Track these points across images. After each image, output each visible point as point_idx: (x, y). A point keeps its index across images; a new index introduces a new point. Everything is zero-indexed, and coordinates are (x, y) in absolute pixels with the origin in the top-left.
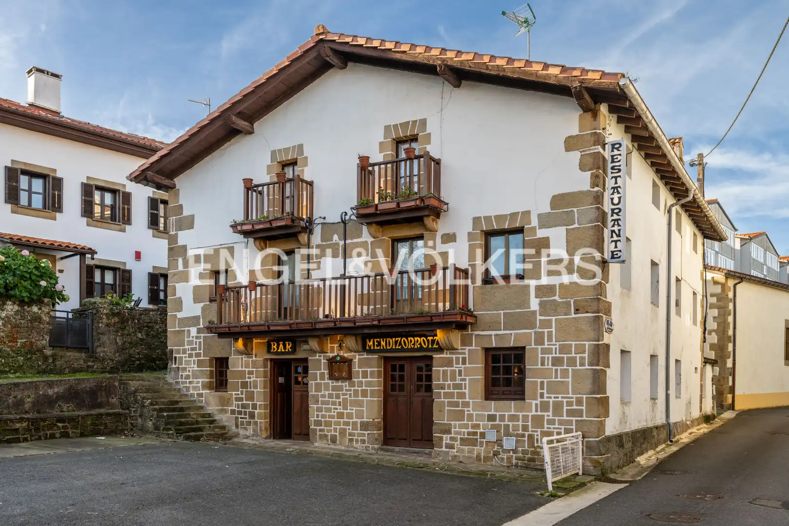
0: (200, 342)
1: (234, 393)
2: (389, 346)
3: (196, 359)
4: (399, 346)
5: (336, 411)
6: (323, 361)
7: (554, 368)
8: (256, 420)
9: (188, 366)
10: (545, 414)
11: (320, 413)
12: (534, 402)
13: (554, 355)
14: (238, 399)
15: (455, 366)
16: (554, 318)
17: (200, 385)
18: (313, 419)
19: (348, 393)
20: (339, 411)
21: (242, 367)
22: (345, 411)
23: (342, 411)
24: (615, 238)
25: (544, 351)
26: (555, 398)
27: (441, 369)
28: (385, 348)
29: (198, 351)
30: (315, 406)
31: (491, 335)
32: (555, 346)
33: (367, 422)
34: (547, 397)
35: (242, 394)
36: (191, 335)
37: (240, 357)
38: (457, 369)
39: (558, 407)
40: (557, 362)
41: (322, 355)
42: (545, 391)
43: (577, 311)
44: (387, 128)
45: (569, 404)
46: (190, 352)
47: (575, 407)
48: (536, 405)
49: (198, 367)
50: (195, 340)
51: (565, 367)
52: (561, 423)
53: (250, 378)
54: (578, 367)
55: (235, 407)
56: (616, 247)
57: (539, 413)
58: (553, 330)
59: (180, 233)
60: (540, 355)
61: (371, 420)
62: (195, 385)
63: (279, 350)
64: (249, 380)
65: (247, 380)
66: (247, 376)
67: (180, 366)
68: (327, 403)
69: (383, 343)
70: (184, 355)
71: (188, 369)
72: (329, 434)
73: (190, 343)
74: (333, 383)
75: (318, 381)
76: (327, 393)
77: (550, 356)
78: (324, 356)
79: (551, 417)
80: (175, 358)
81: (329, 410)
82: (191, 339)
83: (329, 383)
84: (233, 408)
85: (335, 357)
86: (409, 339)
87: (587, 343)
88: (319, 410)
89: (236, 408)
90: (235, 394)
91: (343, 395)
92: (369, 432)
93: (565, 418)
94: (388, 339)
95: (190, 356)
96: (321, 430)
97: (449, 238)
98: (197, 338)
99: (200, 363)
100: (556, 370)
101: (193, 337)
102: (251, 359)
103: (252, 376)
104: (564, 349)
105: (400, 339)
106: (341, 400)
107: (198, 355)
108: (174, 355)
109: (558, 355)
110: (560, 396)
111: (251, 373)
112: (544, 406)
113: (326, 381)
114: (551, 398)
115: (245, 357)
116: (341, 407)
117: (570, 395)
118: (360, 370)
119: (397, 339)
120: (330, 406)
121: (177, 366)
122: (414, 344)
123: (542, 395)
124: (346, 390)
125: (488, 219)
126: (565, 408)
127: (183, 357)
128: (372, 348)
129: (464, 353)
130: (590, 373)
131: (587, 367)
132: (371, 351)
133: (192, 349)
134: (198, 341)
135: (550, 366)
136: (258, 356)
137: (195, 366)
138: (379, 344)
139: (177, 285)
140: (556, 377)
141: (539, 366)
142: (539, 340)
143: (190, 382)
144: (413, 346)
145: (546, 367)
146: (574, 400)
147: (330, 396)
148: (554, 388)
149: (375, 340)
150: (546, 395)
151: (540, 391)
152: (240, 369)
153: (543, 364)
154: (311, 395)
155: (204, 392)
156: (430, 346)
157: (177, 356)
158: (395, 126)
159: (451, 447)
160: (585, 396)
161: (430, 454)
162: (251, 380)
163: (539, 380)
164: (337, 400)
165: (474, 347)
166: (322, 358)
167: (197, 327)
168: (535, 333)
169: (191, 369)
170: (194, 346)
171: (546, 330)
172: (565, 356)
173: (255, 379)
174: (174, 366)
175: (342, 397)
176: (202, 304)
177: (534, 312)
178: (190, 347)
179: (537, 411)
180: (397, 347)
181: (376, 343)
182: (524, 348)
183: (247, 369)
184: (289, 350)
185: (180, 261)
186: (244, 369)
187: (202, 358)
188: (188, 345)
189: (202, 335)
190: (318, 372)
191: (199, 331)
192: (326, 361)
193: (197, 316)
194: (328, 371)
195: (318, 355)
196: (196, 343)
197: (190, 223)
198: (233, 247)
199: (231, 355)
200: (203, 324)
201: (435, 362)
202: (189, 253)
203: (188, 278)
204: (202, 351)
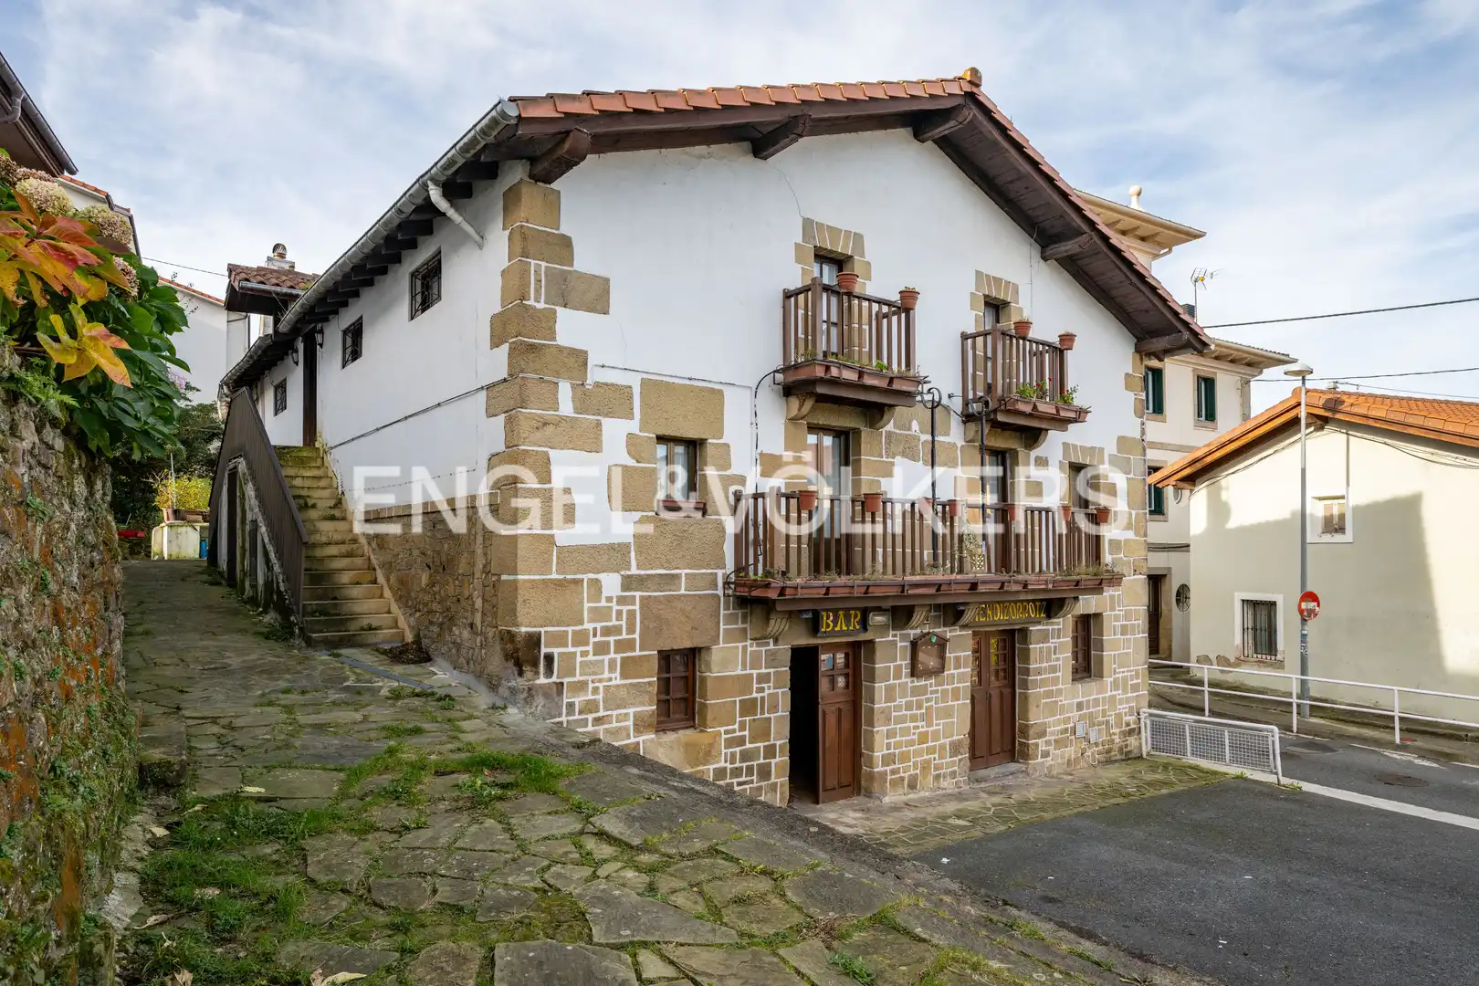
0: (631, 614)
1: (722, 729)
2: (996, 616)
3: (618, 656)
4: (1006, 616)
5: (917, 731)
6: (899, 644)
7: (1122, 637)
8: (773, 780)
9: (590, 678)
10: (1118, 692)
11: (892, 741)
12: (1110, 680)
13: (1121, 623)
14: (729, 743)
15: (1051, 641)
17: (630, 723)
18: (880, 754)
19: (933, 696)
20: (921, 730)
21: (744, 667)
22: (929, 729)
23: (925, 729)
25: (1116, 618)
26: (1123, 672)
27: (1038, 646)
28: (991, 619)
29: (624, 636)
30: (885, 728)
31: (1080, 600)
32: (1122, 613)
33: (959, 741)
34: (1118, 673)
35: (742, 728)
36: (605, 593)
37: (740, 645)
38: (1052, 646)
39: (1125, 681)
40: (1124, 630)
42: (1116, 666)
43: (1135, 572)
44: (978, 277)
45: (1131, 678)
46: (598, 639)
47: (1136, 681)
48: (1111, 683)
49: (624, 676)
50: (615, 608)
51: (1129, 636)
53: (761, 690)
54: (1136, 636)
55: (726, 762)
57: (1113, 693)
58: (1121, 593)
59: (560, 311)
60: (1113, 624)
61: (963, 737)
62: (615, 724)
63: (838, 629)
64: (759, 696)
65: (755, 695)
66: (755, 686)
67: (566, 680)
68: (902, 720)
69: (989, 612)
70: (579, 650)
71: (591, 686)
72: (906, 775)
73: (599, 614)
74: (912, 682)
75: (891, 681)
76: (903, 701)
78: (900, 635)
80: (549, 659)
81: (905, 731)
82: (603, 603)
83: (907, 683)
84: (722, 764)
86: (1017, 605)
88: (890, 734)
89: (728, 765)
90: (726, 732)
91: (927, 700)
92: (960, 757)
93: (1131, 694)
95: (601, 649)
96: (893, 772)
98: (621, 600)
99: (629, 667)
100: (1123, 640)
101: (609, 599)
102: (764, 649)
103: (765, 686)
104: (1128, 615)
105: (1008, 605)
106: (923, 711)
107: (623, 646)
108: (544, 650)
109: (1124, 622)
110: (1126, 670)
111: (761, 678)
112: (1116, 684)
113: (904, 680)
115: (751, 646)
116: (924, 723)
117: (1132, 668)
118: (952, 655)
120: (907, 724)
121: (554, 679)
122: (1022, 613)
123: (1115, 672)
124: (932, 693)
125: (1074, 447)
126: (1131, 683)
127: (575, 653)
128: (977, 619)
129: (1059, 624)
130: (1146, 640)
131: (1144, 635)
132: (973, 626)
133: (607, 631)
134: (625, 609)
135: (1119, 636)
136: (780, 642)
137: (613, 676)
138: (985, 613)
139: (553, 454)
140: (1123, 648)
141: (1113, 637)
143: (598, 721)
144: (1020, 616)
146: (1134, 673)
147: (909, 706)
148: (1122, 661)
149: (980, 607)
150: (1117, 670)
151: (1113, 666)
152: (739, 672)
153: (1115, 633)
154: (879, 708)
155: (640, 739)
156: (1037, 616)
157: (556, 651)
159: (1046, 754)
160: (1141, 667)
161: (1026, 773)
162: (765, 694)
163: (1113, 653)
164: (919, 712)
167: (622, 573)
168: (1110, 596)
169: (601, 685)
170: (614, 622)
171: (1117, 594)
172: (1128, 623)
173: (772, 691)
174: (542, 680)
175: (924, 705)
178: (599, 625)
179: (1111, 691)
182: (1101, 615)
183: (755, 672)
184: (854, 627)
185: (565, 390)
186: (748, 671)
187: (637, 653)
188: (591, 620)
189: (638, 594)
190: (892, 665)
191: (628, 583)
192: (908, 644)
193: (619, 544)
194: (908, 661)
195: (891, 632)
196: (619, 613)
197: (595, 297)
198: (720, 392)
199: (716, 641)
200: (639, 567)
201: (1033, 638)
202: (594, 376)
203: (591, 441)
204: (637, 636)
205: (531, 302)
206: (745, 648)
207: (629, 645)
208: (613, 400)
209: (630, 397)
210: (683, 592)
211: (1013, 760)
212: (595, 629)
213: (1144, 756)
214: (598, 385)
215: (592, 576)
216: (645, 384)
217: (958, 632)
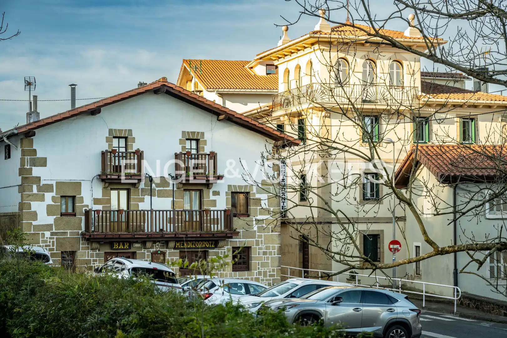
0: (53, 242)
4: (194, 246)
6: (146, 253)
7: (264, 256)
10: (260, 277)
12: (255, 272)
13: (263, 250)
15: (220, 255)
16: (263, 234)
21: (88, 257)
24: (283, 201)
25: (260, 249)
26: (264, 269)
28: (186, 247)
29: (51, 247)
31: (237, 241)
32: (264, 247)
34: (261, 269)
36: (46, 236)
37: (87, 251)
39: (265, 273)
40: (265, 253)
41: (146, 250)
42: (260, 267)
43: (272, 231)
44: (183, 132)
45: (270, 272)
46: (44, 247)
47: (272, 273)
48: (256, 273)
50: (49, 240)
51: (268, 256)
52: (266, 280)
54: (273, 256)
56: (284, 204)
57: (257, 276)
58: (263, 239)
59: (33, 168)
60: (258, 251)
63: (120, 247)
64: (93, 265)
65: (92, 265)
66: (92, 262)
69: (185, 245)
73: (44, 242)
77: (262, 251)
78: (148, 251)
79: (262, 278)
82: (45, 239)
85: (158, 251)
86: (200, 242)
87: (276, 245)
93: (268, 278)
94: (188, 242)
97: (216, 193)
98: (50, 238)
99: (53, 255)
100: (264, 257)
101: (47, 238)
102: (95, 253)
103: (96, 263)
104: (267, 248)
105: (195, 242)
109: (265, 250)
110: (266, 268)
111: (94, 261)
112: (260, 273)
114: (262, 269)
115: (91, 251)
117: (270, 268)
118: (170, 258)
119: (193, 242)
123: (259, 269)
125: (235, 186)
126: (268, 274)
129: (225, 250)
130: (278, 258)
131: (276, 256)
132: (178, 248)
133: (47, 246)
134: (51, 240)
135: (262, 255)
136: (100, 250)
138: (183, 245)
139: (32, 203)
140: (264, 260)
141: (258, 255)
142: (257, 244)
144: (202, 246)
145: (260, 256)
146: (271, 270)
148: (263, 265)
149: (181, 242)
150: (260, 268)
151: (258, 267)
152: (87, 258)
153: (259, 254)
156: (210, 246)
158: (188, 132)
160: (275, 268)
162: (96, 265)
163: (257, 262)
165: (229, 247)
167: (51, 231)
168: (256, 240)
170: (48, 244)
171: (260, 239)
172: (268, 251)
173: (98, 264)
176: (55, 217)
177: (255, 231)
178: (44, 244)
179: (256, 276)
181: (181, 244)
182: (251, 247)
183: (92, 259)
184: (126, 247)
185: (35, 187)
186: (90, 258)
187: (55, 252)
188: (42, 243)
189: (55, 237)
190: (143, 260)
191: (52, 234)
192: (150, 254)
193: (50, 224)
194: (150, 259)
195: (143, 250)
196: (50, 242)
197: (43, 162)
198: (80, 183)
199: (79, 249)
200: (55, 230)
202: (43, 182)
203: (42, 199)
204: (55, 247)
205: (26, 167)
206: (88, 252)
207: (53, 250)
208: (48, 188)
209: (53, 187)
210: (68, 236)
212: (43, 245)
214: (43, 184)
215: (42, 232)
216: (56, 182)
217: (173, 251)
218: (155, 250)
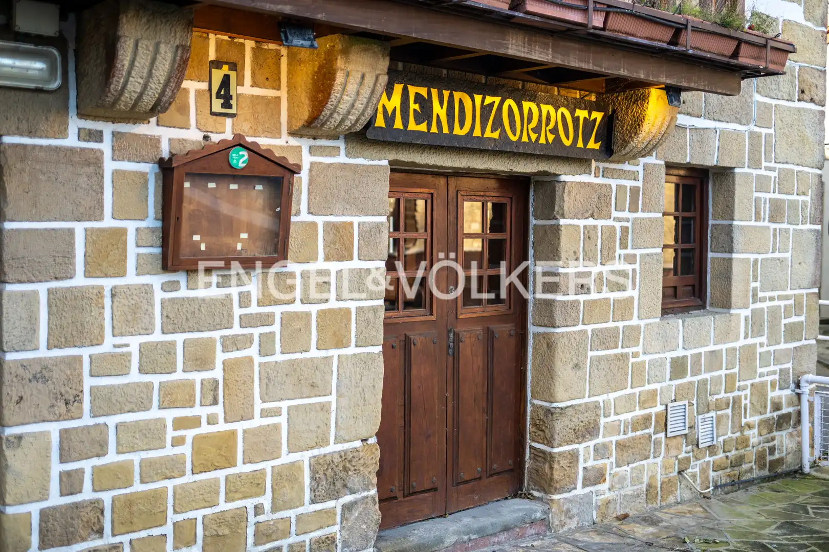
2: (462, 126)
4: (493, 130)
5: (190, 434)
6: (110, 166)
7: (772, 226)
10: (758, 340)
11: (87, 465)
12: (743, 313)
13: (772, 195)
15: (615, 214)
16: (773, 103)
19: (256, 332)
20: (205, 429)
22: (240, 427)
23: (222, 426)
25: (761, 183)
26: (771, 298)
27: (582, 223)
28: (446, 130)
30: (53, 429)
33: (343, 455)
34: (761, 299)
38: (618, 225)
39: (774, 319)
40: (776, 211)
41: (107, 128)
42: (758, 284)
45: (787, 311)
47: (793, 318)
48: (746, 319)
51: (785, 226)
52: (779, 359)
54: (800, 226)
57: (749, 340)
58: (772, 131)
60: (754, 194)
61: (358, 444)
69: (439, 110)
74: (173, 287)
75: (79, 280)
76: (134, 343)
77: (768, 197)
78: (114, 134)
79: (765, 348)
83: (147, 290)
85: (226, 148)
86: (526, 105)
87: (810, 172)
91: (230, 344)
92: (348, 498)
93: (782, 345)
94: (457, 95)
100: (774, 231)
104: (785, 182)
105: (497, 100)
106: (217, 373)
109: (777, 195)
110: (776, 294)
112: (757, 322)
113: (132, 278)
114: (764, 299)
116: (218, 409)
117: (789, 291)
118: (320, 220)
119: (489, 100)
120: (154, 413)
122: (537, 130)
123: (754, 296)
124: (246, 321)
126: (783, 321)
128: (398, 124)
129: (636, 176)
130: (813, 238)
131: (809, 225)
132: (383, 140)
135: (766, 222)
138: (425, 114)
140: (774, 250)
141: (753, 222)
142: (755, 155)
144: (534, 137)
145: (762, 223)
146: (793, 301)
148: (770, 276)
149: (412, 90)
150: (759, 294)
151: (751, 284)
153: (757, 216)
154: (24, 365)
156: (580, 144)
159: (595, 477)
160: (805, 292)
161: (543, 522)
163: (753, 257)
164: (197, 377)
165: (655, 159)
166: (106, 146)
168: (750, 134)
171: (763, 131)
172: (785, 197)
175: (220, 357)
179: (746, 336)
180: (488, 134)
181: (413, 106)
182: (733, 172)
190: (79, 228)
192: (150, 169)
194: (152, 221)
195: (75, 124)
201: (568, 201)
211: (517, 491)
213: (807, 469)
217: (342, 159)
218: (193, 135)
